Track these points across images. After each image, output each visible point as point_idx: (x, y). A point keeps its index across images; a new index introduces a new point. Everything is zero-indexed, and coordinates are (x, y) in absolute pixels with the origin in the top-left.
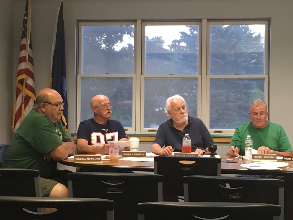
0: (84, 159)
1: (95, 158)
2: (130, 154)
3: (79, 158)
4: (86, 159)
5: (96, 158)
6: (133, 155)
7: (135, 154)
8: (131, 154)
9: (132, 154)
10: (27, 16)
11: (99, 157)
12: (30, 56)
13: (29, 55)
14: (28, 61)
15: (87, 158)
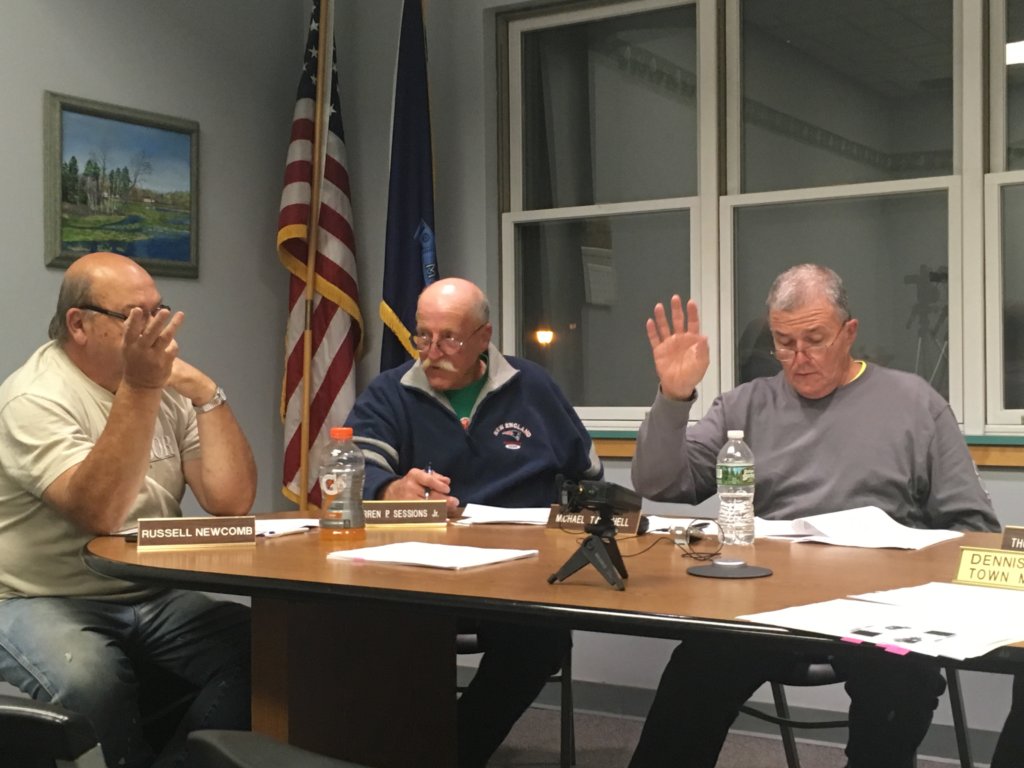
0: (184, 532)
1: (229, 527)
2: (379, 514)
3: (160, 531)
4: (192, 532)
5: (236, 526)
6: (391, 514)
7: (397, 514)
8: (383, 514)
9: (387, 512)
10: (317, 21)
11: (246, 525)
12: (333, 160)
13: (327, 156)
14: (326, 177)
15: (197, 530)
